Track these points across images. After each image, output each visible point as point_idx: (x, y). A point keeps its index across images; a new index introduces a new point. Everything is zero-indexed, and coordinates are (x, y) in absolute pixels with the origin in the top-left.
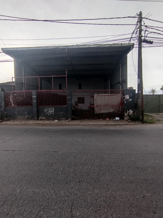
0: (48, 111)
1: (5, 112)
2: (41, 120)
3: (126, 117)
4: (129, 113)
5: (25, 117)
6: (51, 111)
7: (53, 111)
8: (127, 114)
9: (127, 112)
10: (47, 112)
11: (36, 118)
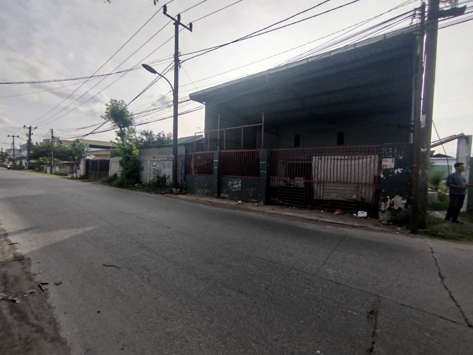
0: (233, 185)
1: (185, 182)
2: (224, 198)
3: (383, 212)
4: (392, 204)
5: (204, 192)
6: (236, 184)
7: (240, 185)
8: (388, 206)
9: (385, 201)
10: (232, 187)
11: (216, 195)
